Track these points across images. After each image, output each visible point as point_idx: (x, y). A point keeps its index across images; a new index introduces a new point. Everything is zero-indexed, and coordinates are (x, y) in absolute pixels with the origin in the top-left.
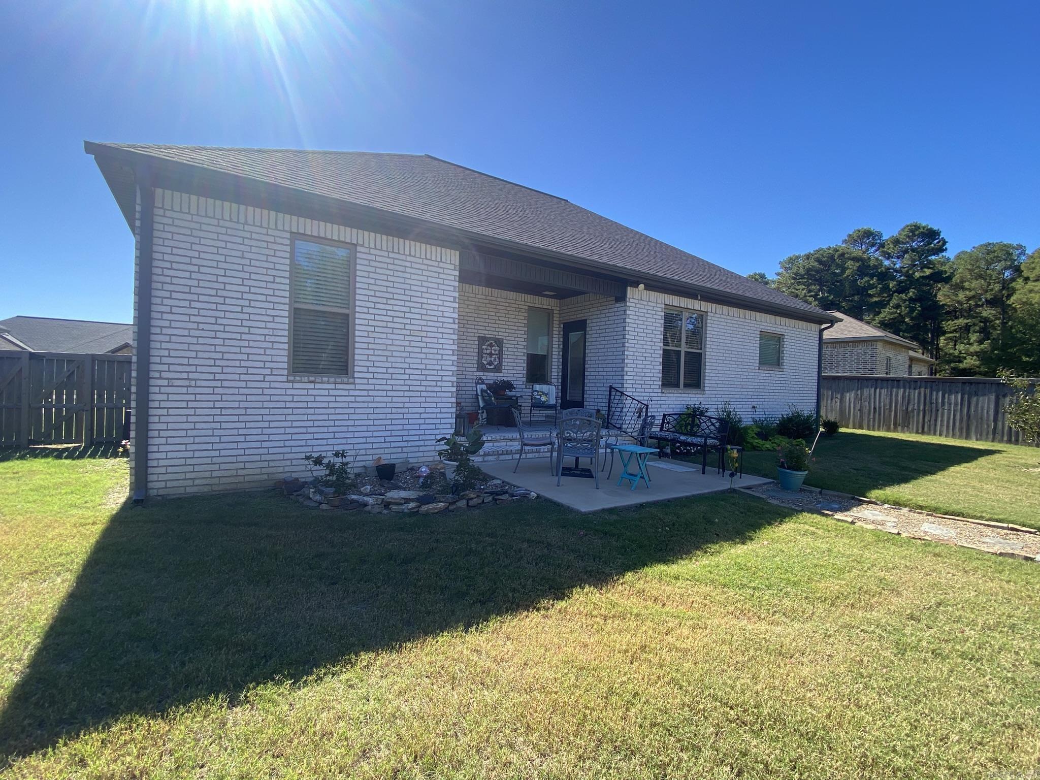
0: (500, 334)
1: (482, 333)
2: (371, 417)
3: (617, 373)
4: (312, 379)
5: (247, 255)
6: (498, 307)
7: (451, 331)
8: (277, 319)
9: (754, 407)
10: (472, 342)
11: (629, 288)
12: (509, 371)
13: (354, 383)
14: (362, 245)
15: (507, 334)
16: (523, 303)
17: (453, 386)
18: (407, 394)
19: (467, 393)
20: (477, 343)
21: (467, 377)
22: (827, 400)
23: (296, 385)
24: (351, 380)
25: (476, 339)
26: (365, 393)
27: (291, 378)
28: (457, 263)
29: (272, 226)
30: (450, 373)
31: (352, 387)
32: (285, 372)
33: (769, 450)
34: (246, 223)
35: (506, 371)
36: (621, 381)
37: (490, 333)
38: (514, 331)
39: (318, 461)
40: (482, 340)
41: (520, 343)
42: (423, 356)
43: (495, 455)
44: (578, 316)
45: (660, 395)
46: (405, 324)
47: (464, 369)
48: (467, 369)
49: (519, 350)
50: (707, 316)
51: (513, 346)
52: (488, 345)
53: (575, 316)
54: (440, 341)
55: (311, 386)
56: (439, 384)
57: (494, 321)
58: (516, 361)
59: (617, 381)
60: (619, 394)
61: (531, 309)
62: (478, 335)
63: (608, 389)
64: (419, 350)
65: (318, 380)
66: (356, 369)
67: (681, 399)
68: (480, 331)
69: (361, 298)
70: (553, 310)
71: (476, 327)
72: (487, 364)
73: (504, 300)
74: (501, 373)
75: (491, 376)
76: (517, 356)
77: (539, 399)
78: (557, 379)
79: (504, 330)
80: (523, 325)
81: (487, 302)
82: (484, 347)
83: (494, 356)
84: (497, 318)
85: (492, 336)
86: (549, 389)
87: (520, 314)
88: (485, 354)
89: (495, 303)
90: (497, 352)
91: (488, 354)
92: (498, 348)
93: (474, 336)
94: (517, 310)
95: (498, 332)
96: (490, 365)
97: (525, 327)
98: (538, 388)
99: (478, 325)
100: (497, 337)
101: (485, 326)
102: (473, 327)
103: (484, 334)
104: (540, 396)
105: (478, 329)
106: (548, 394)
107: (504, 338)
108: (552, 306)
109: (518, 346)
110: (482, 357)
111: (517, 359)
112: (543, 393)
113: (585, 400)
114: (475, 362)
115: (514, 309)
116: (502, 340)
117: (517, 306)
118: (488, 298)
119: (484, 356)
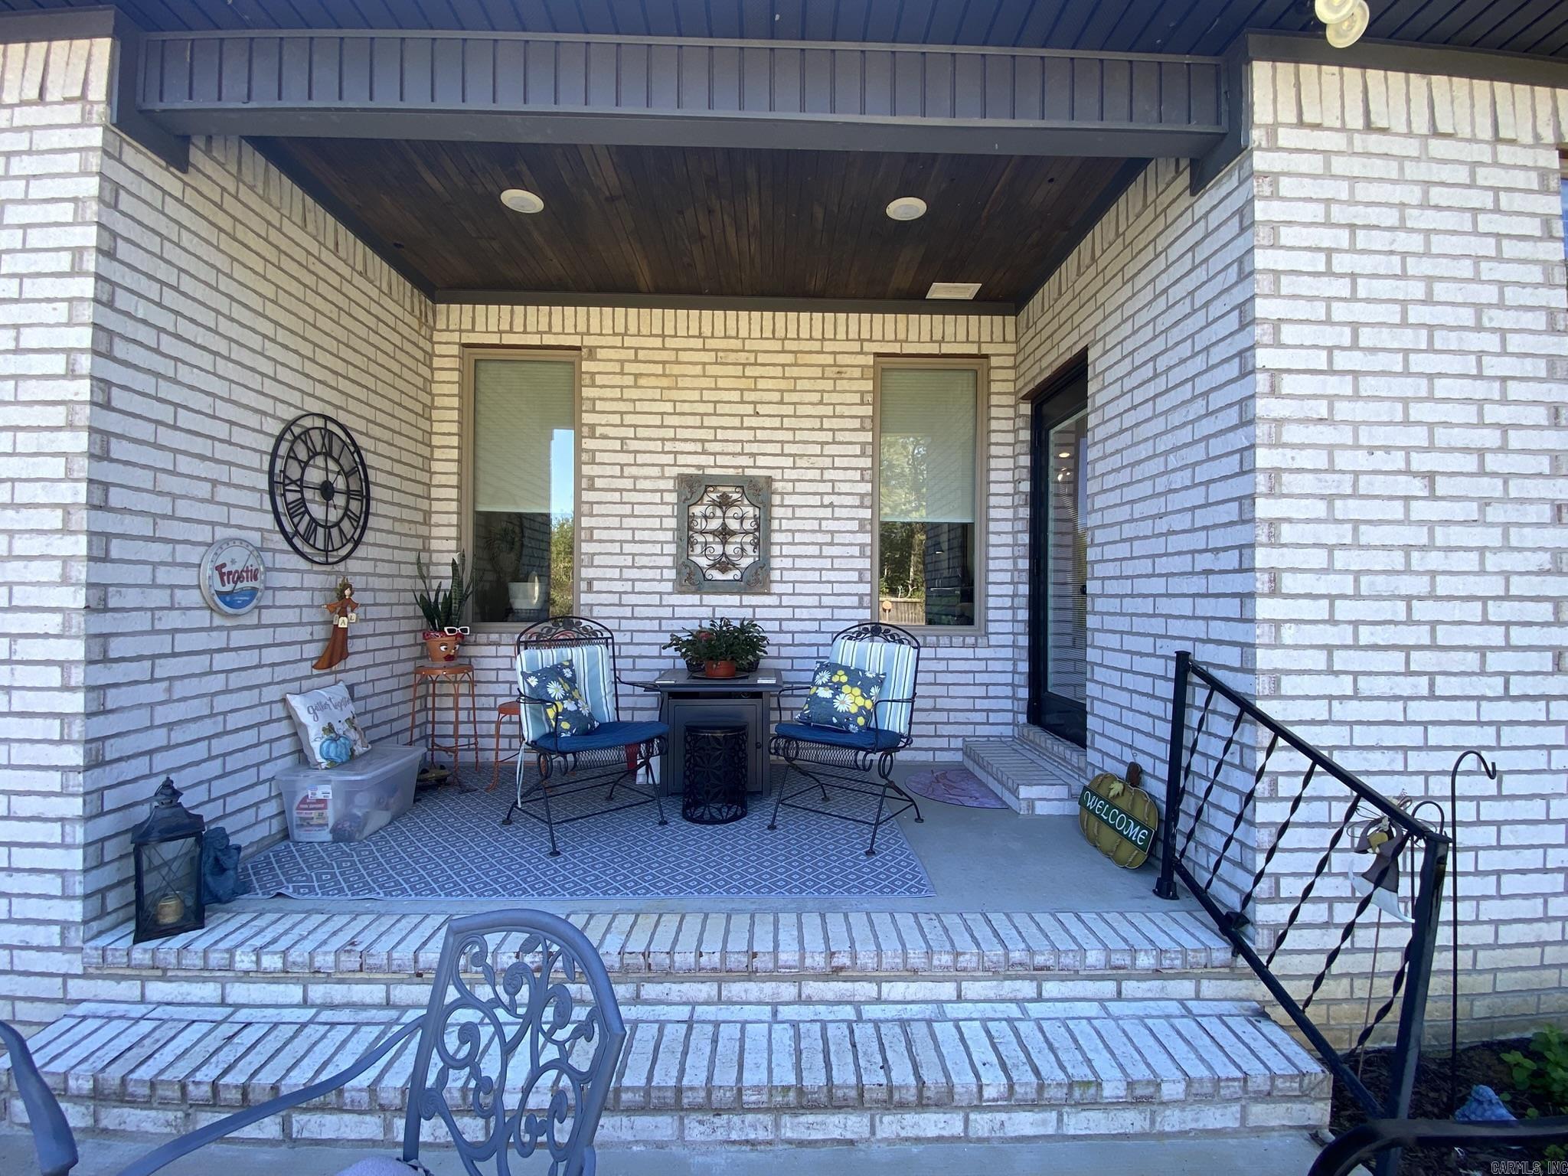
0: (762, 461)
1: (691, 463)
6: (750, 371)
10: (656, 497)
12: (801, 588)
15: (787, 461)
20: (672, 498)
25: (670, 484)
30: (52, 623)
35: (785, 588)
36: (1238, 633)
37: (722, 460)
38: (816, 449)
40: (692, 487)
41: (842, 488)
44: (1064, 345)
48: (639, 587)
49: (840, 513)
51: (814, 500)
52: (714, 503)
53: (1054, 354)
58: (828, 551)
59: (1219, 630)
61: (886, 365)
63: (1170, 670)
68: (682, 459)
70: (986, 356)
71: (669, 446)
72: (712, 567)
73: (776, 345)
74: (769, 594)
75: (731, 608)
76: (832, 533)
77: (830, 701)
78: (1012, 608)
79: (775, 448)
80: (856, 424)
81: (709, 357)
82: (697, 510)
83: (738, 539)
84: (749, 409)
85: (731, 472)
86: (889, 660)
87: (842, 385)
88: (702, 532)
89: (742, 357)
90: (748, 525)
91: (712, 532)
92: (750, 511)
93: (663, 477)
94: (830, 372)
95: (753, 455)
96: (724, 570)
97: (863, 429)
98: (848, 652)
99: (675, 439)
100: (749, 472)
101: (703, 441)
102: (657, 446)
103: (698, 467)
104: (837, 689)
105: (676, 453)
106: (879, 681)
107: (776, 474)
108: (979, 343)
109: (836, 500)
110: (691, 543)
111: (832, 544)
112: (856, 677)
113: (1088, 709)
114: (669, 561)
115: (818, 372)
116: (769, 480)
117: (829, 360)
118: (711, 344)
119: (700, 539)
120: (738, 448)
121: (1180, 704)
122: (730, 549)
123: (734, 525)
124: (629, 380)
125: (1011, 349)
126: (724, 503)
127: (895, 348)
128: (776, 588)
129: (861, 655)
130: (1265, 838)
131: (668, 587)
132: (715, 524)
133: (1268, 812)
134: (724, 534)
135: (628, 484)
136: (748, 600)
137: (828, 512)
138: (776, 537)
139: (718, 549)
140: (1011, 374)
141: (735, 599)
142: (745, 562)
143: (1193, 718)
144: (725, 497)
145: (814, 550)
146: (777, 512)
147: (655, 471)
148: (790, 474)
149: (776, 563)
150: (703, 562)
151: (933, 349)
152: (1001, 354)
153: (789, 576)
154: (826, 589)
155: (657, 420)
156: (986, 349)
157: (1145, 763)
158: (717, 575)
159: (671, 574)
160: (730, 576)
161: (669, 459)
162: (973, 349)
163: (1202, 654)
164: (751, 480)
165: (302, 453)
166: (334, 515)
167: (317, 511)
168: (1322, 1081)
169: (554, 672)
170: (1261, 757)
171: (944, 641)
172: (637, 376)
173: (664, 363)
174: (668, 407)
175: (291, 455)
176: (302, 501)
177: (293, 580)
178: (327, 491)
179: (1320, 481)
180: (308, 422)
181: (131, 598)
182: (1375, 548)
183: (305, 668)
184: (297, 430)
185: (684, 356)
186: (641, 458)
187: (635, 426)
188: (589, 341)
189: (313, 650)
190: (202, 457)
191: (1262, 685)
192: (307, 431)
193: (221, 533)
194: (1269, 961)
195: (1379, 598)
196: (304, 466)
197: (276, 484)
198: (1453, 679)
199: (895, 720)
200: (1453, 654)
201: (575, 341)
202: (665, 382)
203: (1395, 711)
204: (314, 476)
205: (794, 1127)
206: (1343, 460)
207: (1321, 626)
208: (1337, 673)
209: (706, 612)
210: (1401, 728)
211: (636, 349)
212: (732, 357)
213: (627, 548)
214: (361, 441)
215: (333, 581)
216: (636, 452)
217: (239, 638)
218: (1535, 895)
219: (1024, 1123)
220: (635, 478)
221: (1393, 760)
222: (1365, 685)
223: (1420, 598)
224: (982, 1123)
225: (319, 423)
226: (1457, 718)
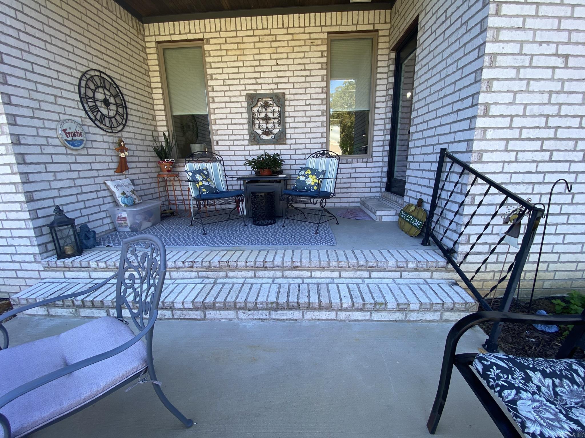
0: (280, 86)
1: (252, 89)
6: (274, 44)
10: (239, 105)
15: (291, 86)
16: (319, 29)
20: (245, 104)
21: (237, 153)
25: (244, 99)
37: (264, 87)
40: (253, 99)
47: (231, 143)
48: (236, 143)
49: (313, 108)
51: (303, 103)
52: (262, 106)
57: (269, 69)
58: (308, 125)
61: (335, 37)
62: (244, 93)
68: (248, 87)
70: (377, 31)
71: (242, 82)
72: (263, 133)
73: (284, 31)
74: (286, 144)
75: (271, 150)
76: (310, 117)
77: (304, 181)
78: (383, 146)
79: (286, 80)
80: (319, 66)
81: (256, 39)
82: (255, 109)
83: (272, 121)
84: (274, 62)
85: (268, 91)
86: (328, 164)
87: (313, 48)
88: (258, 119)
89: (270, 38)
90: (276, 115)
91: (262, 119)
92: (277, 109)
93: (241, 96)
94: (308, 42)
95: (277, 83)
96: (267, 135)
97: (322, 69)
98: (312, 163)
99: (244, 78)
100: (275, 91)
101: (256, 78)
102: (237, 82)
103: (255, 90)
104: (307, 176)
105: (245, 84)
106: (324, 173)
107: (286, 92)
108: (374, 24)
109: (312, 102)
110: (254, 124)
111: (310, 122)
112: (314, 172)
113: (406, 181)
114: (246, 132)
115: (302, 43)
116: (284, 94)
117: (307, 36)
118: (257, 33)
119: (257, 122)
120: (270, 81)
121: (439, 172)
122: (269, 126)
123: (270, 115)
124: (224, 53)
125: (388, 26)
126: (266, 106)
127: (336, 29)
128: (288, 142)
129: (317, 164)
130: (466, 220)
131: (247, 142)
132: (263, 115)
133: (468, 210)
134: (267, 119)
135: (227, 99)
136: (278, 147)
137: (308, 108)
138: (288, 120)
139: (265, 126)
140: (387, 39)
141: (272, 147)
142: (276, 131)
143: (444, 176)
144: (266, 102)
145: (303, 125)
146: (287, 109)
147: (238, 93)
148: (292, 91)
149: (288, 131)
150: (259, 132)
151: (353, 28)
152: (383, 28)
153: (293, 136)
154: (308, 141)
155: (236, 70)
156: (377, 27)
157: (425, 198)
158: (265, 137)
159: (247, 137)
160: (270, 137)
161: (243, 87)
162: (371, 27)
163: (451, 149)
164: (276, 94)
165: (92, 87)
166: (112, 114)
167: (104, 111)
168: (474, 305)
169: (200, 172)
170: (469, 187)
171: (355, 160)
172: (227, 50)
173: (237, 43)
174: (241, 64)
175: (87, 87)
176: (96, 106)
177: (99, 138)
178: (106, 103)
179: (515, 59)
180: (92, 73)
181: (30, 140)
182: (536, 92)
183: (112, 172)
184: (88, 77)
185: (246, 40)
186: (232, 88)
187: (228, 74)
188: (206, 36)
189: (114, 166)
190: (48, 86)
191: (474, 157)
192: (92, 77)
193: (63, 117)
194: (460, 265)
195: (534, 116)
196: (94, 92)
197: (83, 99)
198: (561, 153)
199: (328, 187)
200: (563, 142)
201: (200, 36)
202: (238, 52)
203: (532, 167)
204: (100, 96)
205: (276, 315)
206: (527, 49)
207: (505, 130)
208: (509, 151)
209: (263, 152)
210: (533, 175)
211: (226, 38)
212: (266, 38)
213: (230, 127)
214: (118, 83)
215: (116, 140)
216: (229, 85)
217: (80, 159)
218: (578, 243)
219: (358, 316)
220: (230, 97)
221: (527, 188)
222: (521, 156)
223: (553, 116)
224: (342, 315)
225: (97, 74)
226: (559, 170)
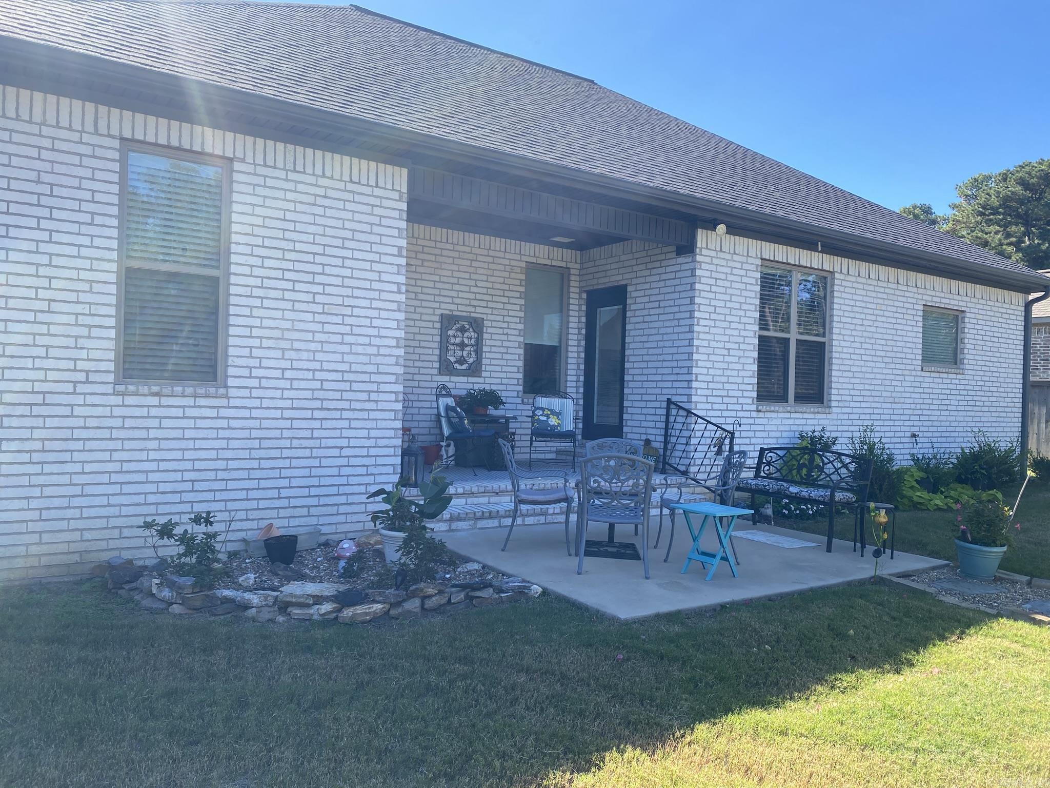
0: (478, 310)
1: (447, 308)
2: (255, 454)
3: (680, 377)
4: (155, 389)
5: (45, 178)
6: (474, 264)
7: (394, 306)
8: (96, 287)
9: (914, 436)
10: (430, 325)
11: (699, 231)
12: (493, 375)
13: (227, 397)
14: (243, 160)
15: (489, 311)
16: (518, 257)
17: (396, 401)
18: (317, 414)
19: (422, 411)
20: (438, 325)
21: (422, 384)
22: (1039, 423)
23: (129, 400)
24: (222, 391)
25: (437, 318)
26: (246, 413)
27: (121, 388)
28: (405, 190)
29: (89, 127)
30: (392, 378)
31: (224, 402)
32: (111, 378)
33: (939, 509)
34: (43, 123)
35: (487, 374)
36: (687, 391)
37: (460, 308)
38: (501, 306)
39: (166, 531)
40: (448, 321)
41: (512, 326)
42: (346, 349)
43: (470, 519)
44: (613, 279)
45: (754, 414)
46: (314, 294)
47: (416, 371)
48: (422, 371)
49: (511, 338)
50: (833, 279)
51: (500, 331)
52: (458, 330)
53: (607, 280)
54: (376, 323)
55: (155, 401)
56: (374, 396)
57: (467, 289)
58: (505, 356)
59: (680, 391)
60: (684, 413)
61: (533, 269)
62: (439, 312)
63: (664, 405)
64: (338, 338)
65: (166, 391)
66: (231, 371)
67: (791, 422)
68: (443, 306)
69: (240, 249)
70: (569, 268)
71: (437, 299)
72: (456, 362)
73: (485, 252)
74: (480, 377)
76: (507, 347)
77: (547, 421)
78: (576, 387)
79: (484, 304)
80: (518, 295)
81: (456, 254)
82: (450, 333)
83: (468, 348)
84: (473, 283)
85: (464, 314)
86: (563, 405)
87: (513, 275)
88: (453, 344)
89: (471, 256)
90: (473, 342)
91: (457, 345)
92: (474, 335)
93: (434, 314)
94: (508, 268)
95: (475, 306)
96: (462, 364)
97: (520, 298)
99: (440, 295)
100: (473, 315)
101: (453, 297)
102: (431, 298)
103: (451, 310)
104: (548, 416)
105: (440, 302)
106: (560, 413)
107: (484, 316)
108: (566, 262)
109: (509, 331)
110: (447, 349)
111: (507, 353)
112: (553, 412)
114: (436, 358)
115: (502, 268)
116: (482, 319)
117: (507, 262)
118: (457, 248)
119: (451, 347)
120: (467, 302)
121: (668, 415)
122: (465, 353)
123: (466, 341)
124: (419, 263)
126: (462, 330)
127: (534, 260)
128: (484, 374)
129: (550, 404)
130: (692, 448)
131: (435, 372)
132: (458, 340)
133: (694, 441)
134: (462, 346)
136: (471, 379)
137: (505, 338)
138: (485, 349)
139: (460, 353)
140: (578, 278)
141: (464, 379)
142: (471, 360)
143: (672, 419)
144: (463, 326)
145: (499, 356)
146: (485, 336)
147: (431, 311)
148: (491, 317)
149: (484, 361)
150: (453, 359)
151: (548, 262)
152: (574, 267)
153: (488, 368)
154: (503, 375)
155: (432, 284)
156: (570, 265)
158: (457, 366)
159: (437, 365)
160: (465, 367)
161: (437, 305)
162: (564, 265)
163: (674, 399)
164: (475, 319)
170: (693, 426)
172: (423, 260)
173: (436, 255)
174: (437, 278)
179: (707, 349)
182: (717, 368)
185: (445, 253)
186: (424, 304)
187: (422, 287)
195: (717, 382)
200: (731, 398)
202: (436, 265)
206: (711, 344)
207: (706, 390)
208: (708, 403)
211: (423, 246)
212: (467, 256)
213: (417, 351)
216: (422, 300)
220: (421, 314)
223: (726, 383)
